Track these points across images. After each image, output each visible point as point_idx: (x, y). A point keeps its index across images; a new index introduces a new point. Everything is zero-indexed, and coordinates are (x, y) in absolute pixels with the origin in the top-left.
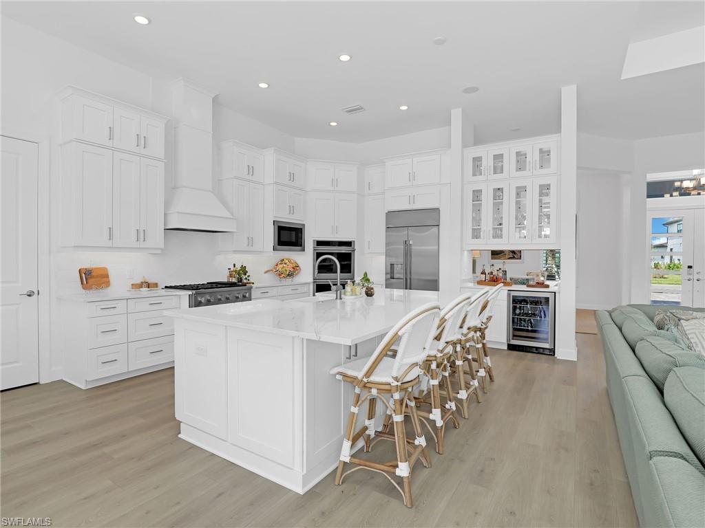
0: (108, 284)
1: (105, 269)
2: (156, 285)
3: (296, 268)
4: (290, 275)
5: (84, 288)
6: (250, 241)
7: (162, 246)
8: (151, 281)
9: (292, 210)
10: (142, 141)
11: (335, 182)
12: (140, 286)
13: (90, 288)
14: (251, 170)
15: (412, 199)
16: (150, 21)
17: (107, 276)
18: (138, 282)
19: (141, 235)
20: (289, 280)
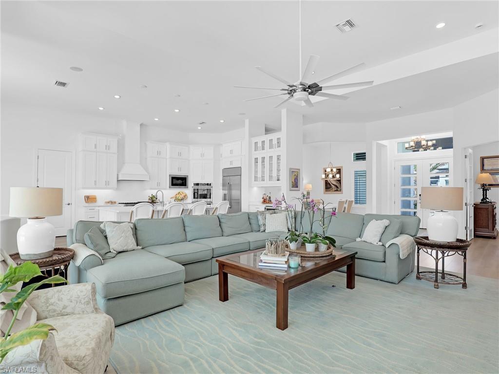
0: (96, 202)
1: (95, 196)
2: (115, 202)
3: (185, 196)
4: (182, 199)
5: (86, 202)
6: (158, 184)
7: (116, 187)
8: (113, 200)
9: (179, 169)
10: (108, 147)
11: (202, 155)
12: (109, 202)
13: (88, 203)
14: (159, 153)
15: (231, 163)
16: (104, 108)
17: (96, 198)
18: (108, 201)
19: (107, 183)
20: (182, 202)
